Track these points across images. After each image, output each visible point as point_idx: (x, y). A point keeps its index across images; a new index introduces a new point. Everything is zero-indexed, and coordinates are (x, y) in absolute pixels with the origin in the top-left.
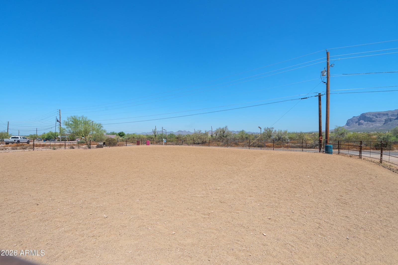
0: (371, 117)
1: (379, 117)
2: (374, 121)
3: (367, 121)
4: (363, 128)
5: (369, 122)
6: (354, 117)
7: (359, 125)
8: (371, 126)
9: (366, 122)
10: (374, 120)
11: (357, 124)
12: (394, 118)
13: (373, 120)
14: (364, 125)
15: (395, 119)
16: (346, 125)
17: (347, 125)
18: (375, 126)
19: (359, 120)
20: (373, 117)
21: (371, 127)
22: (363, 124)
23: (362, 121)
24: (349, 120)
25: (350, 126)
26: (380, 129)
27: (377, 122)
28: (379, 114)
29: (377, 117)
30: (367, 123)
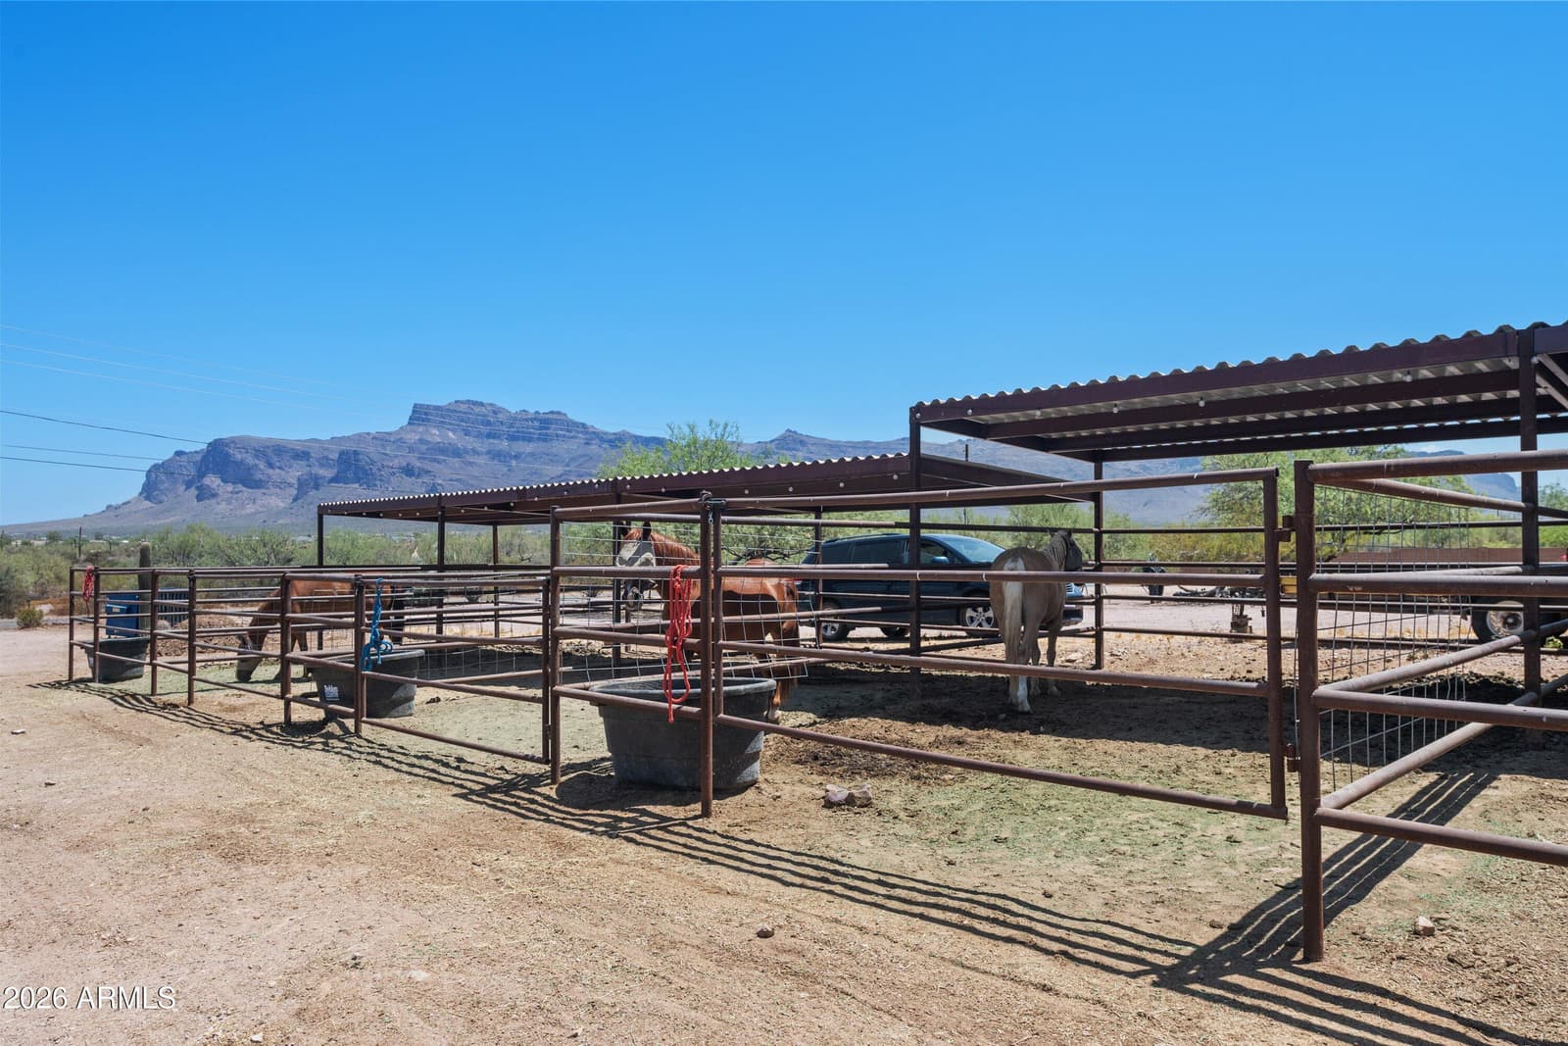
0: (250, 460)
1: (278, 464)
2: (257, 485)
3: (234, 483)
4: (217, 514)
5: (240, 487)
6: (179, 453)
7: (199, 498)
8: (250, 509)
9: (230, 488)
10: (260, 480)
11: (193, 492)
12: (328, 473)
13: (258, 476)
14: (219, 499)
15: (333, 480)
16: (141, 494)
17: (147, 498)
18: (263, 506)
19: (201, 475)
20: (257, 462)
21: (248, 512)
22: (214, 495)
23: (212, 481)
24: (156, 467)
25: (161, 502)
26: (280, 522)
27: (273, 490)
28: (277, 453)
29: (271, 466)
30: (231, 492)
